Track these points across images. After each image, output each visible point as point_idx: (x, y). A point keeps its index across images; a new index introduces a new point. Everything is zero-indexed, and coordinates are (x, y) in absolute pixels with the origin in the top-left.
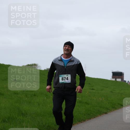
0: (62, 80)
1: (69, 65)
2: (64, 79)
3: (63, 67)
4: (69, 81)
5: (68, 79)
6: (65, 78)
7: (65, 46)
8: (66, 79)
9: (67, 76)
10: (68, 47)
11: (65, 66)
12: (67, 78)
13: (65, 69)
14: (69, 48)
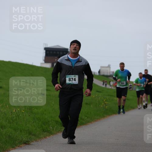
0: (69, 81)
1: (77, 65)
2: (71, 79)
3: (71, 67)
4: (76, 82)
5: (75, 80)
6: (73, 78)
7: (73, 44)
8: (74, 80)
9: (74, 76)
10: (76, 45)
11: (73, 66)
12: (75, 78)
13: (73, 69)
14: (77, 47)
